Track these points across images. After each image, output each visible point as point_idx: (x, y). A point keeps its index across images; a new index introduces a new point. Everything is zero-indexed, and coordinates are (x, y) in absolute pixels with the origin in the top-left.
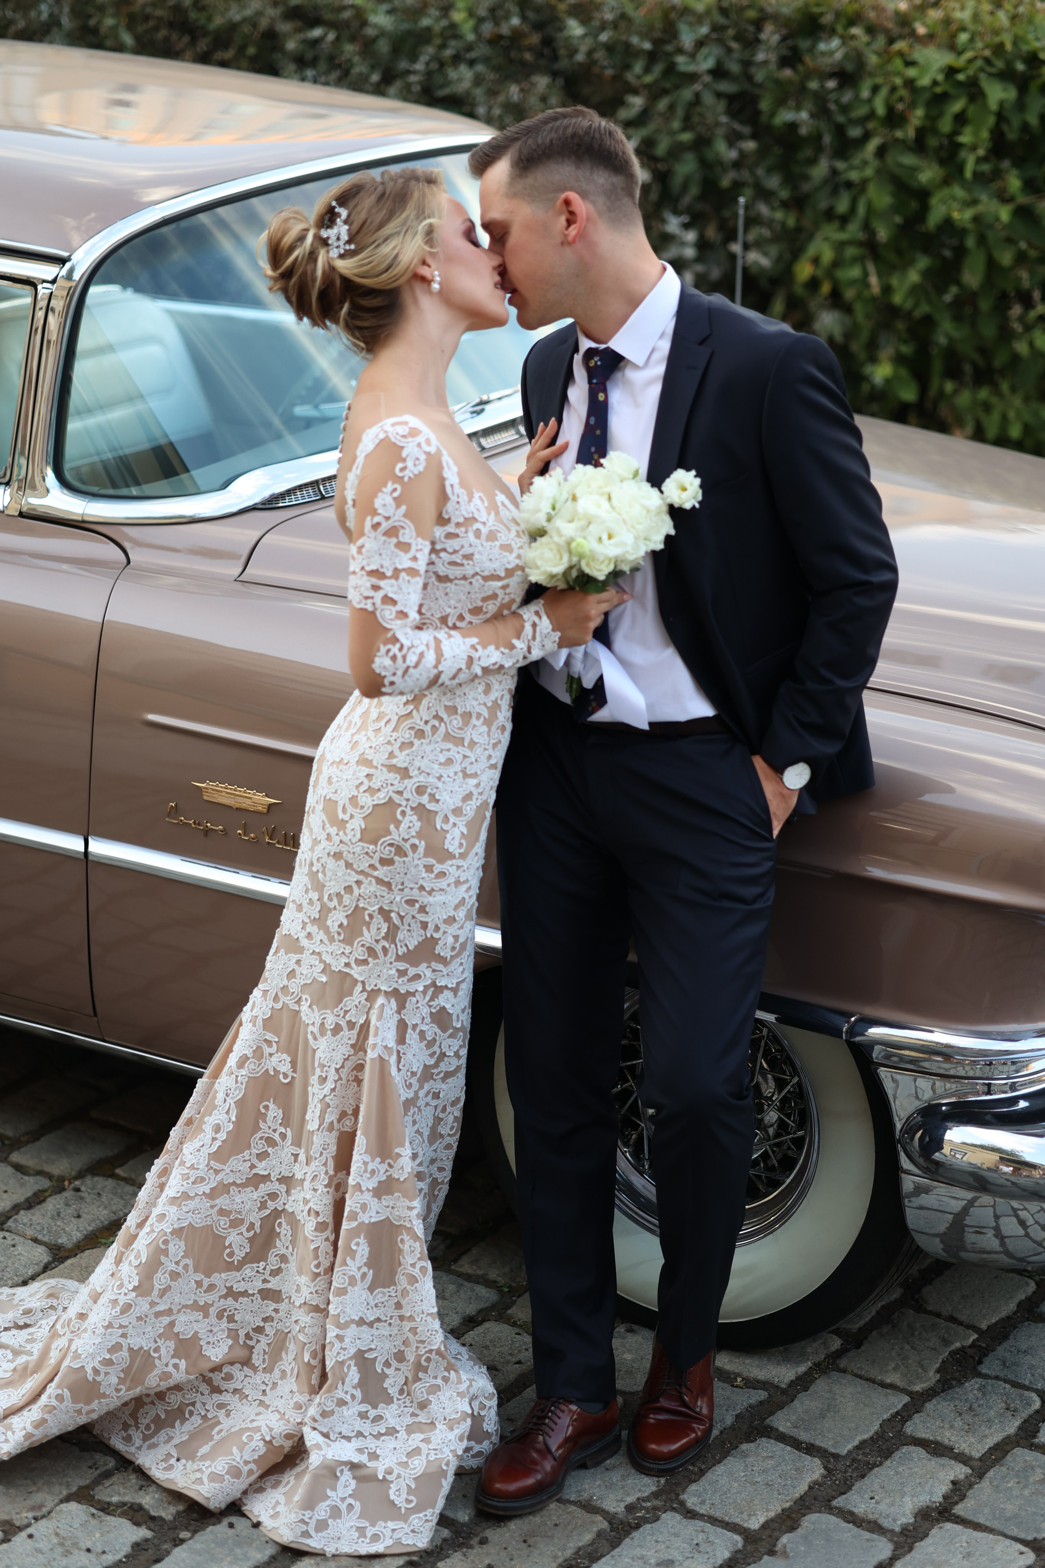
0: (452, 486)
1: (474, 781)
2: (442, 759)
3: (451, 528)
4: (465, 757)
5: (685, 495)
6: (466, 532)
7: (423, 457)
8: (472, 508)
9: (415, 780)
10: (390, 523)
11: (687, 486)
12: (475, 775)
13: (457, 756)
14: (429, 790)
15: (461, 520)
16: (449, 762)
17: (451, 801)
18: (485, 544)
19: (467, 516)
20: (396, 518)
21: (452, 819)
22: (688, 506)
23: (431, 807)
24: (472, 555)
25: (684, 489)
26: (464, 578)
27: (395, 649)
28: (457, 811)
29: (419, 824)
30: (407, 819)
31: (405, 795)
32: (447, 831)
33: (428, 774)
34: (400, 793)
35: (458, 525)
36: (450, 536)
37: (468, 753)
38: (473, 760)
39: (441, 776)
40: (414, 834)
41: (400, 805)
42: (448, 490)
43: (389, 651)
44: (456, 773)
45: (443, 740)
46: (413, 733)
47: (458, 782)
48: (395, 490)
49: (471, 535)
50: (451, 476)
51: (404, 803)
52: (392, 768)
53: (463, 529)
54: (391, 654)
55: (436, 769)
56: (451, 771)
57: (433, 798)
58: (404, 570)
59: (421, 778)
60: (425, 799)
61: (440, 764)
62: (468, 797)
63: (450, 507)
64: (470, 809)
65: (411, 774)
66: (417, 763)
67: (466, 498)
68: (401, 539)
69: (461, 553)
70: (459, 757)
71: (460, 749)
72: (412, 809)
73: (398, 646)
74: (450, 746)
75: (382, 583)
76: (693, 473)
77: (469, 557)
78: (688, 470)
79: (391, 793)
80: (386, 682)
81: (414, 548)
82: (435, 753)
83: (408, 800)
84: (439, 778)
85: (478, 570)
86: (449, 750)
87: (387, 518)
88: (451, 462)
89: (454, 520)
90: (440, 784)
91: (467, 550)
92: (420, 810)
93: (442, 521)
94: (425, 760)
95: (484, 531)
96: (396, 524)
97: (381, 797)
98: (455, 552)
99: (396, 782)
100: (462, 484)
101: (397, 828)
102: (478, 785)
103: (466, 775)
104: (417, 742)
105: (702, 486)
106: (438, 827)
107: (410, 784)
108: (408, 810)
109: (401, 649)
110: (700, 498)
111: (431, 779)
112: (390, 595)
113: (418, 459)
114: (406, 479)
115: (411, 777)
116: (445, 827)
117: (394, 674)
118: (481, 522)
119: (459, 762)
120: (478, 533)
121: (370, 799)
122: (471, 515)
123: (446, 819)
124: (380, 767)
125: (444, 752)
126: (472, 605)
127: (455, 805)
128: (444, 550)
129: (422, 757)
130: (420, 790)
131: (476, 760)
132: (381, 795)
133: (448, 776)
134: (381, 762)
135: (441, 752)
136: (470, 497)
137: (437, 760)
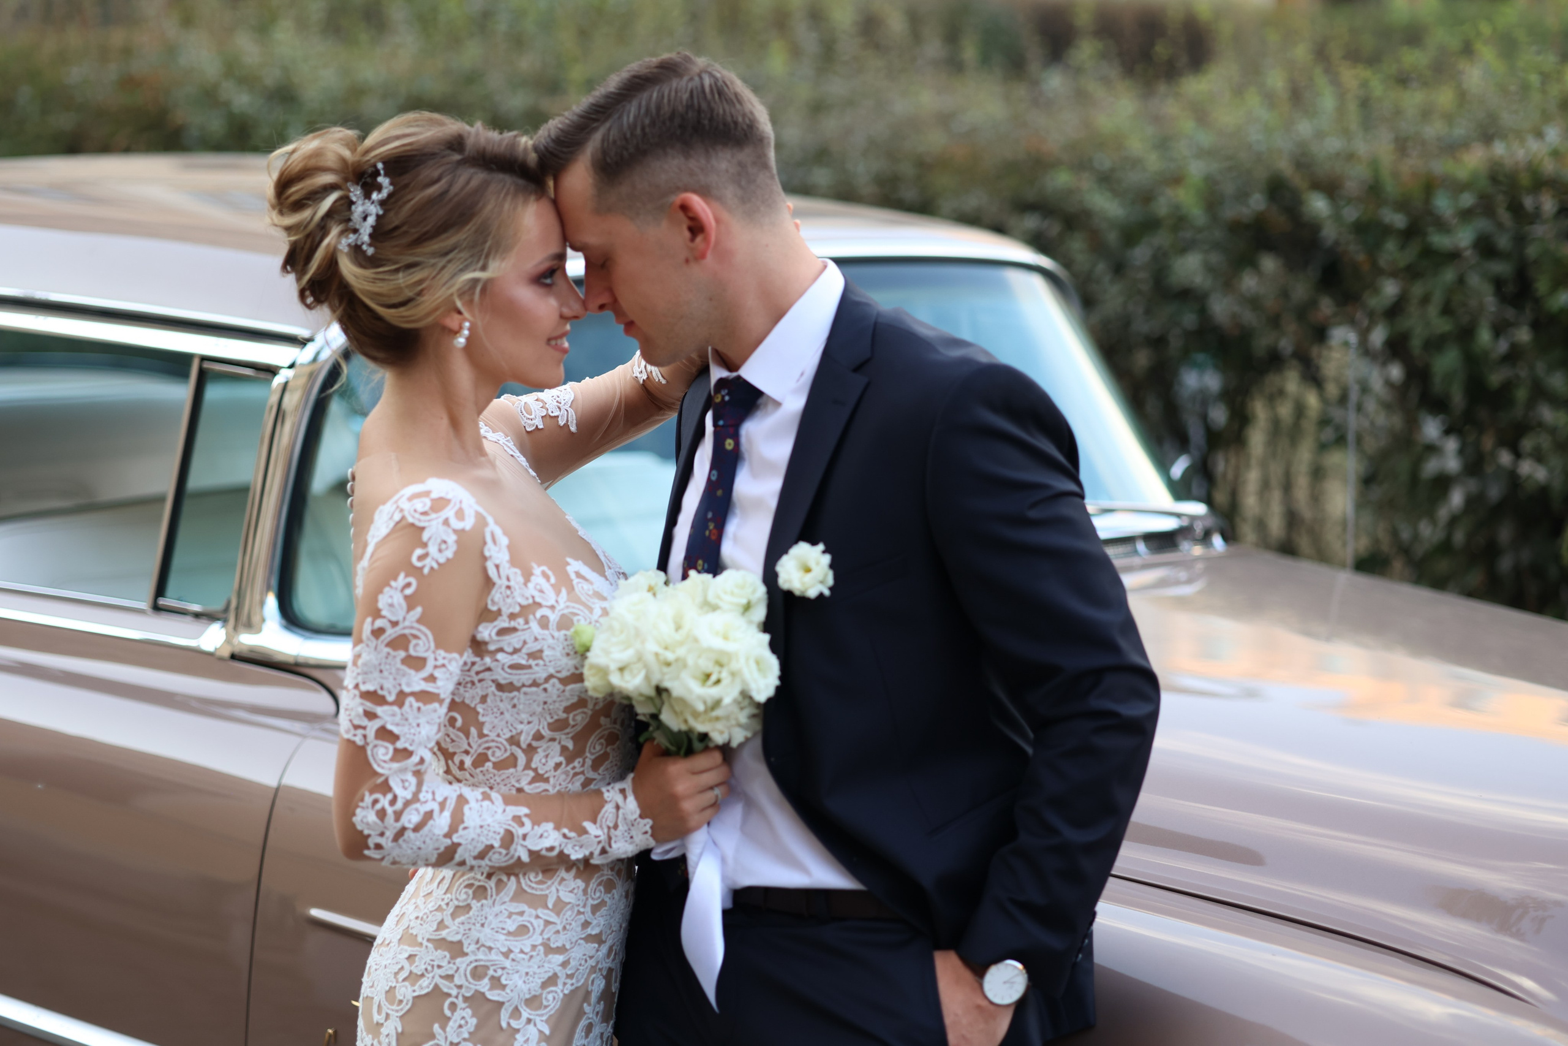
0: (497, 567)
1: (560, 959)
2: (511, 926)
3: (503, 623)
4: (548, 923)
5: (808, 578)
6: (527, 622)
7: (453, 537)
8: (531, 590)
9: (471, 958)
10: (398, 630)
11: (812, 565)
12: (562, 950)
13: (535, 922)
14: (491, 972)
15: (517, 609)
16: (523, 930)
17: (525, 988)
18: (556, 634)
19: (524, 603)
20: (407, 623)
21: (526, 1013)
22: (812, 593)
23: (493, 996)
24: (541, 651)
25: (808, 570)
26: (535, 684)
27: (385, 801)
28: (533, 1001)
29: (473, 1021)
30: (459, 1014)
31: (457, 980)
32: (518, 1031)
33: (490, 949)
34: (449, 978)
35: (512, 616)
36: (502, 632)
37: (553, 918)
38: (560, 927)
39: (510, 951)
40: (466, 1035)
41: (449, 995)
42: (492, 572)
43: (376, 801)
44: (534, 947)
45: (512, 900)
46: (470, 892)
47: (536, 960)
48: (408, 585)
49: (534, 626)
50: (498, 554)
51: (454, 992)
52: (440, 943)
53: (521, 621)
54: (378, 806)
55: (502, 942)
56: (526, 943)
57: (496, 983)
58: (412, 694)
59: (480, 956)
60: (484, 985)
61: (509, 933)
62: (551, 981)
63: (496, 595)
64: (553, 999)
65: (466, 950)
66: (475, 934)
67: (521, 579)
68: (412, 652)
69: (524, 651)
70: (538, 924)
71: (541, 912)
72: (466, 999)
73: (389, 797)
74: (523, 907)
75: (379, 710)
76: (821, 547)
77: (536, 655)
78: (814, 543)
79: (438, 980)
81: (431, 663)
82: (501, 918)
83: (460, 987)
84: (506, 955)
85: (552, 671)
86: (522, 913)
87: (395, 624)
88: (498, 532)
89: (506, 611)
90: (507, 963)
91: (533, 647)
92: (476, 1000)
93: (486, 615)
94: (487, 930)
95: (553, 617)
96: (407, 632)
97: (424, 986)
98: (516, 651)
99: (444, 963)
100: (514, 562)
101: (443, 1028)
102: (565, 964)
103: (549, 950)
104: (475, 905)
105: (832, 566)
106: (504, 1025)
107: (463, 965)
108: (460, 1002)
109: (393, 802)
110: (830, 581)
111: (494, 956)
112: (389, 727)
113: (444, 542)
114: (425, 570)
115: (466, 954)
116: (515, 1024)
117: (382, 834)
118: (547, 607)
119: (538, 931)
120: (544, 623)
121: (410, 989)
122: (531, 601)
123: (516, 1013)
124: (425, 943)
125: (514, 917)
126: (552, 718)
127: (530, 993)
128: (501, 650)
129: (483, 925)
130: (478, 972)
131: (564, 928)
132: (424, 982)
133: (522, 952)
134: (427, 936)
135: (509, 917)
136: (527, 576)
137: (503, 929)
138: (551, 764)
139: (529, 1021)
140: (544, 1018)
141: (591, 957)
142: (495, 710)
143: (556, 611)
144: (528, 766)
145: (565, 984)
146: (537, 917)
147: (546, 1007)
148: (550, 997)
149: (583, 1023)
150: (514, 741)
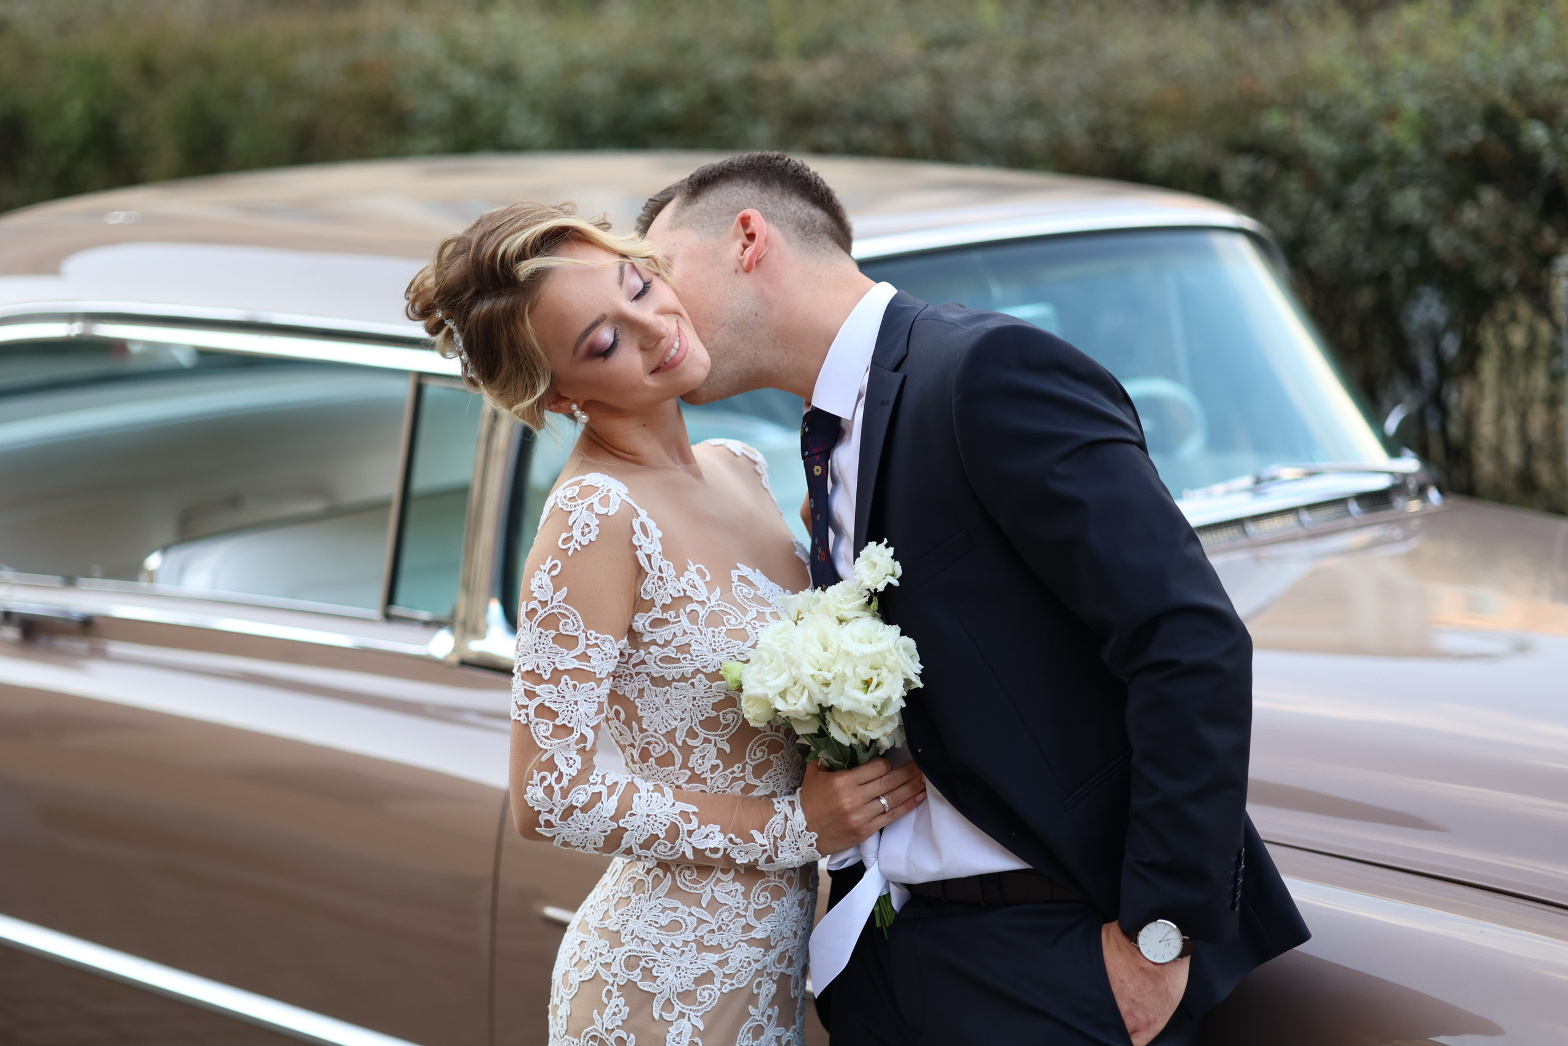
0: (649, 557)
1: (717, 957)
2: (664, 920)
3: (656, 613)
4: (701, 921)
6: (677, 616)
7: (594, 522)
8: (683, 583)
9: (626, 948)
10: (548, 610)
12: (717, 949)
13: (688, 919)
14: (642, 963)
15: (669, 601)
16: (675, 926)
17: (677, 982)
18: (704, 630)
19: (676, 595)
20: (555, 603)
21: (678, 1007)
23: (645, 986)
24: (689, 645)
26: (683, 678)
27: (551, 779)
28: (688, 997)
29: (627, 1009)
30: (614, 1001)
31: (615, 969)
32: (670, 1023)
33: (643, 940)
34: (607, 965)
35: (665, 608)
36: (656, 623)
37: (707, 917)
38: (715, 927)
39: (662, 944)
40: (620, 1023)
41: (607, 982)
42: (644, 562)
43: (543, 779)
44: (686, 943)
45: (668, 895)
46: (632, 885)
47: (688, 956)
48: (555, 567)
49: (684, 619)
50: (650, 545)
51: (611, 980)
52: (603, 932)
53: (673, 613)
54: (546, 783)
55: (654, 933)
56: (677, 939)
57: (647, 973)
58: (567, 671)
59: (633, 946)
60: (636, 975)
61: (662, 927)
62: (707, 978)
63: (648, 585)
64: (709, 996)
65: (623, 941)
66: (630, 926)
67: (673, 572)
68: (562, 631)
69: (673, 644)
70: (691, 921)
71: (694, 909)
72: (620, 987)
73: (556, 774)
74: (678, 903)
75: (538, 689)
77: (684, 648)
79: (598, 966)
80: (542, 819)
81: (582, 641)
82: (655, 912)
83: (615, 975)
84: (658, 947)
85: (698, 665)
86: (675, 909)
87: (544, 604)
88: (651, 525)
89: (658, 603)
90: (659, 956)
91: (682, 640)
92: (630, 988)
93: (640, 604)
94: (641, 922)
95: (702, 612)
96: (555, 611)
97: (588, 972)
98: (667, 643)
99: (605, 952)
100: (666, 554)
101: (601, 1014)
102: (722, 963)
103: (702, 947)
104: (634, 897)
106: (657, 1017)
107: (620, 953)
108: (614, 989)
109: (559, 779)
111: (646, 948)
112: (547, 704)
113: (588, 525)
114: (570, 552)
115: (623, 944)
116: (667, 1016)
117: (551, 811)
118: (697, 602)
119: (691, 928)
120: (693, 616)
121: (578, 974)
122: (682, 594)
123: (668, 1005)
124: (593, 931)
125: (667, 912)
126: (703, 715)
127: (682, 988)
128: (654, 642)
129: (638, 917)
130: (631, 962)
131: (720, 928)
132: (589, 969)
133: (673, 946)
134: (595, 925)
135: (663, 912)
136: (681, 570)
137: (656, 923)
138: (708, 765)
139: (682, 1015)
140: (699, 1014)
141: (756, 961)
142: (651, 705)
143: (706, 608)
144: (684, 766)
145: (723, 983)
146: (690, 914)
147: (701, 1003)
148: (706, 994)
149: (748, 1024)
150: (670, 735)
